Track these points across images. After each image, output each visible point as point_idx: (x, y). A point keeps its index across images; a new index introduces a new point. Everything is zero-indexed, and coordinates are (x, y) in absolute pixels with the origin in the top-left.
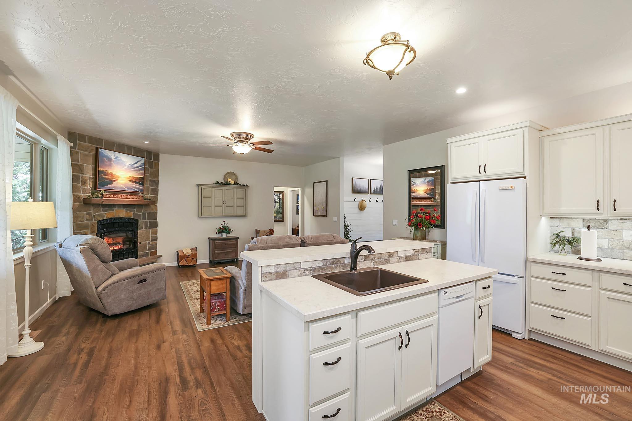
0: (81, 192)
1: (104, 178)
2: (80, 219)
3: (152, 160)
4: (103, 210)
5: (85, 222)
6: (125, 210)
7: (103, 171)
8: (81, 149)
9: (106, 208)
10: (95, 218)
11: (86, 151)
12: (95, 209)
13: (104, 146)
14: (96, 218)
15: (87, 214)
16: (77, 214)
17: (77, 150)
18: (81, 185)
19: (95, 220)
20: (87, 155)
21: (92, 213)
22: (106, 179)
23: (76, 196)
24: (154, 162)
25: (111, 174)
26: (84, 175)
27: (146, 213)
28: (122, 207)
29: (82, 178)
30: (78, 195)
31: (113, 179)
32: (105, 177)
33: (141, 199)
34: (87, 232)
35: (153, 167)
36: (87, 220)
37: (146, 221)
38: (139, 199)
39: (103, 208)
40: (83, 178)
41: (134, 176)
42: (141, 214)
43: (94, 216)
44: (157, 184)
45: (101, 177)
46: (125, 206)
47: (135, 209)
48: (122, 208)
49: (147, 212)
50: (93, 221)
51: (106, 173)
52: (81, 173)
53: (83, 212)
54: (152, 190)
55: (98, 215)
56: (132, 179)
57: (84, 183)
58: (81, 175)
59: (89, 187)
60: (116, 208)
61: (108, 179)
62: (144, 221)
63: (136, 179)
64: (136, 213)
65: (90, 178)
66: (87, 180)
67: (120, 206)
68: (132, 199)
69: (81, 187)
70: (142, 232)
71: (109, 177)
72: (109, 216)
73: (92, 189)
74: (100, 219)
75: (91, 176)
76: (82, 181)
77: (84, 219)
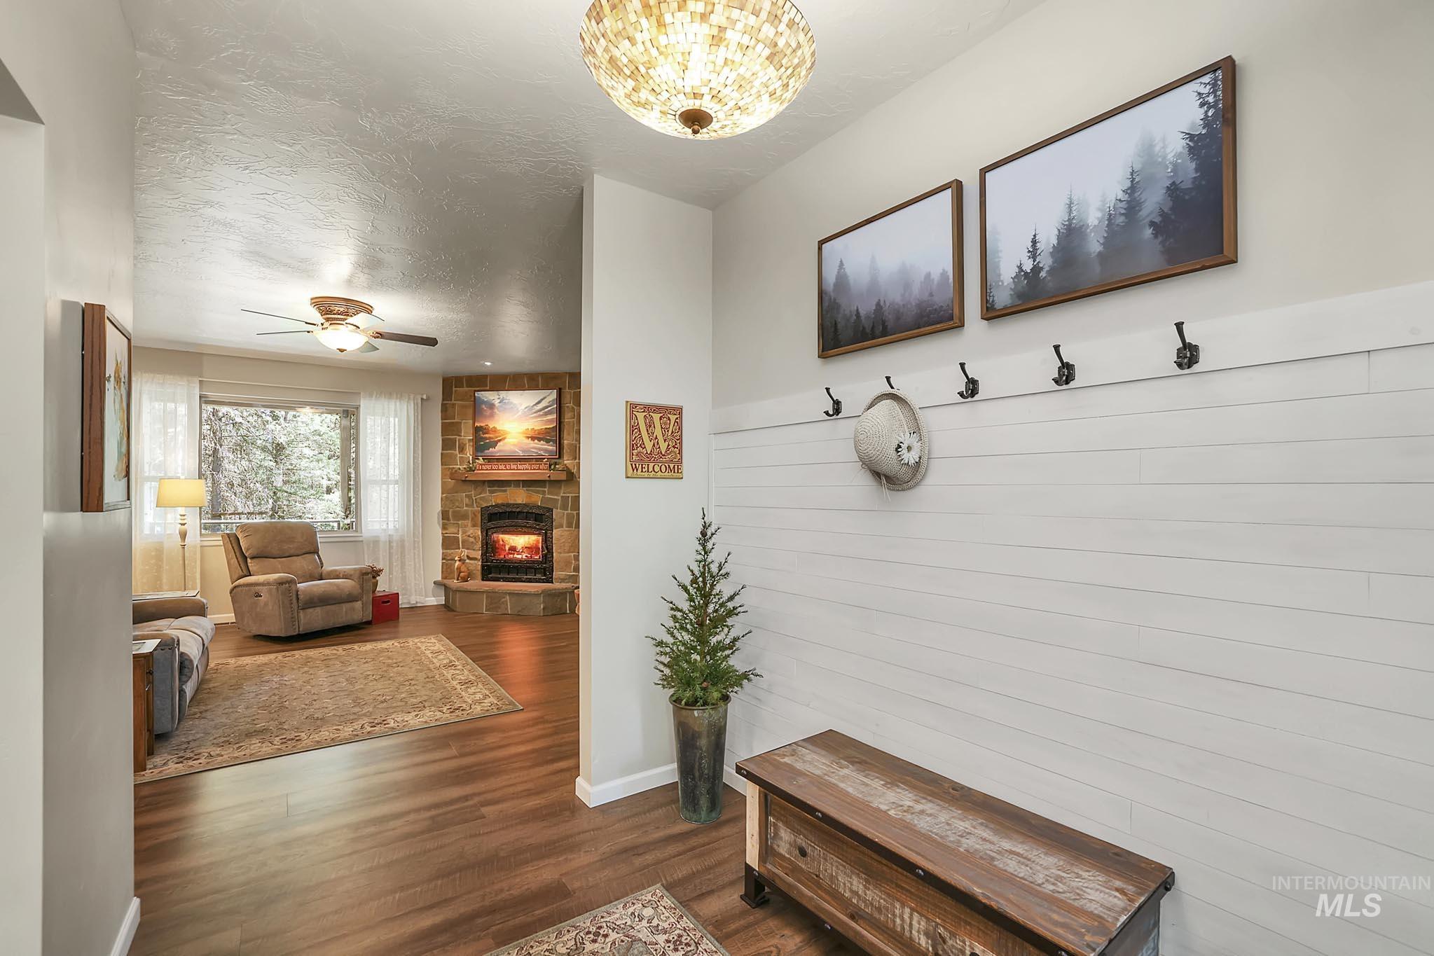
0: (459, 464)
2: (457, 504)
4: (489, 490)
5: (465, 508)
7: (483, 426)
8: (457, 399)
9: (493, 487)
11: (463, 400)
12: (477, 490)
14: (478, 503)
15: (466, 497)
16: (453, 496)
19: (477, 507)
20: (465, 407)
21: (473, 496)
22: (486, 439)
25: (495, 430)
26: (461, 438)
28: (521, 485)
29: (459, 441)
31: (497, 437)
32: (484, 435)
34: (466, 524)
36: (467, 505)
37: (569, 512)
38: (539, 469)
39: (488, 488)
40: (461, 442)
41: (536, 428)
42: (560, 498)
43: (476, 500)
46: (528, 484)
47: (546, 489)
48: (521, 488)
50: (475, 508)
51: (487, 430)
52: (459, 435)
55: (481, 498)
56: (531, 434)
57: (462, 450)
58: (458, 437)
59: (468, 455)
60: (510, 486)
61: (490, 438)
62: (566, 512)
63: (540, 432)
64: (546, 496)
65: (469, 440)
66: (465, 445)
67: (517, 483)
68: (526, 469)
69: (459, 455)
70: (559, 533)
71: (491, 436)
72: (499, 501)
73: (472, 457)
74: (485, 505)
75: (471, 438)
76: (459, 447)
77: (462, 504)
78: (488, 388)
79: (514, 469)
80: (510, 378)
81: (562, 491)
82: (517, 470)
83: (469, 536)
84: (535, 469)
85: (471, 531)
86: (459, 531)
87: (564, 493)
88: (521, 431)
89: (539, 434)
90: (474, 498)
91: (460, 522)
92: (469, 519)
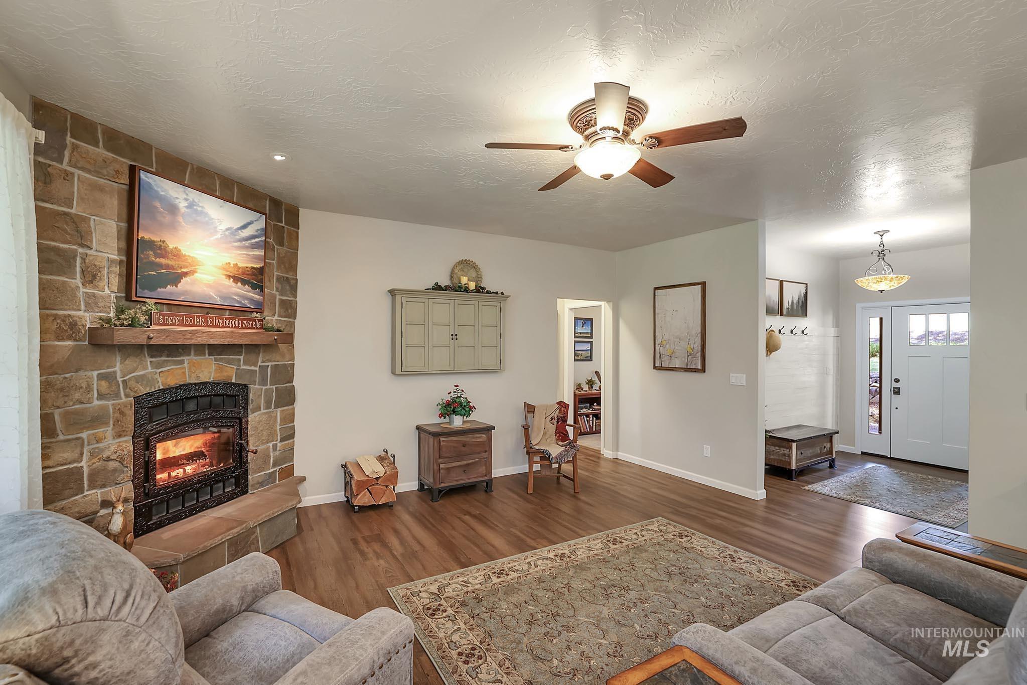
0: (83, 307)
1: (153, 263)
2: (77, 395)
3: (283, 225)
4: (151, 362)
5: (96, 403)
6: (216, 360)
7: (154, 241)
8: (79, 166)
9: (161, 356)
10: (128, 390)
11: (98, 173)
12: (127, 362)
13: (154, 165)
14: (130, 388)
15: (101, 377)
16: (65, 378)
17: (65, 166)
18: (80, 285)
19: (127, 396)
20: (101, 189)
21: (119, 375)
22: (160, 266)
23: (64, 321)
24: (288, 229)
25: (177, 254)
26: (89, 252)
27: (268, 366)
28: (207, 352)
29: (84, 260)
30: (69, 315)
31: (181, 268)
32: (158, 260)
33: (257, 328)
34: (101, 435)
35: (286, 243)
36: (101, 396)
37: (268, 387)
38: (252, 328)
39: (152, 357)
40: (86, 261)
41: (241, 265)
42: (257, 369)
43: (124, 382)
44: (294, 289)
45: (145, 261)
46: (216, 349)
47: (242, 358)
48: (207, 356)
49: (270, 364)
50: (121, 399)
51: (160, 249)
52: (82, 245)
53: (89, 373)
54: (282, 302)
55: (136, 379)
56: (233, 272)
57: (91, 276)
58: (80, 250)
59: (107, 291)
60: (189, 355)
61: (167, 267)
62: (264, 388)
63: (244, 271)
64: (243, 367)
65: (111, 262)
66: (100, 269)
67: (202, 349)
69: (82, 290)
70: (257, 419)
71: (170, 263)
72: (173, 381)
73: (116, 297)
74: (143, 390)
75: (116, 257)
76: (83, 272)
77: (89, 396)
78: (154, 170)
79: (218, 326)
80: (192, 169)
81: (260, 360)
83: (108, 459)
84: (246, 328)
85: (112, 448)
86: (82, 454)
87: (262, 361)
88: (220, 264)
89: (243, 273)
90: (120, 380)
91: (84, 435)
92: (107, 424)
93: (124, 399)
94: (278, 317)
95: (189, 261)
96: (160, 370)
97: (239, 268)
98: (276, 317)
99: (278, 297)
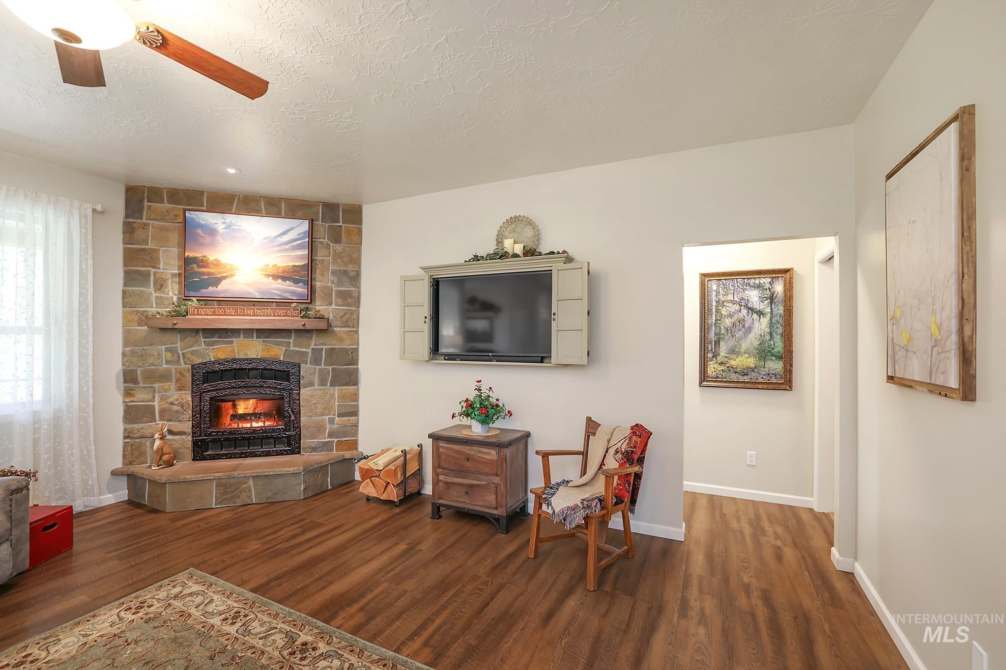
0: (154, 305)
1: (196, 272)
2: (151, 360)
3: (341, 224)
4: (204, 341)
5: (165, 366)
6: (263, 342)
7: (197, 257)
8: (151, 218)
9: (213, 337)
10: (186, 360)
11: (163, 220)
12: (186, 341)
13: (205, 205)
14: (187, 358)
15: (167, 350)
16: (144, 349)
17: (144, 220)
18: (153, 292)
19: (185, 363)
20: (167, 229)
21: (179, 349)
22: (203, 274)
23: (142, 314)
24: (345, 226)
25: (217, 264)
26: (159, 271)
27: (322, 349)
28: (255, 335)
29: (155, 275)
30: (146, 311)
31: (221, 273)
32: (200, 270)
33: (292, 316)
34: (167, 387)
35: (344, 239)
36: (167, 362)
37: (323, 367)
38: (286, 315)
39: (204, 338)
40: (157, 276)
41: (280, 265)
42: (310, 351)
43: (183, 354)
44: (356, 278)
45: (190, 271)
46: (262, 333)
47: (292, 341)
48: (255, 338)
49: (324, 347)
50: (181, 365)
51: (202, 263)
52: (154, 267)
53: (159, 347)
54: (340, 294)
55: (193, 353)
56: (274, 272)
57: (160, 286)
58: (153, 270)
59: (171, 294)
60: (239, 337)
61: (209, 274)
62: (318, 367)
63: (285, 270)
64: (292, 348)
65: (173, 275)
66: (166, 280)
67: (248, 332)
68: (267, 316)
69: (154, 294)
70: (309, 393)
71: (211, 270)
72: (222, 356)
73: (178, 298)
74: (198, 361)
75: (177, 272)
76: (154, 283)
77: (160, 361)
78: (205, 208)
79: (250, 315)
80: (239, 199)
81: (313, 343)
82: (254, 315)
83: (172, 403)
84: (280, 316)
85: (175, 397)
86: (154, 397)
87: (316, 345)
88: (258, 267)
89: (283, 272)
90: (180, 352)
91: (156, 386)
92: (171, 380)
93: (183, 366)
94: (335, 306)
95: (228, 267)
96: (212, 348)
97: (279, 268)
98: (333, 306)
99: (334, 289)
